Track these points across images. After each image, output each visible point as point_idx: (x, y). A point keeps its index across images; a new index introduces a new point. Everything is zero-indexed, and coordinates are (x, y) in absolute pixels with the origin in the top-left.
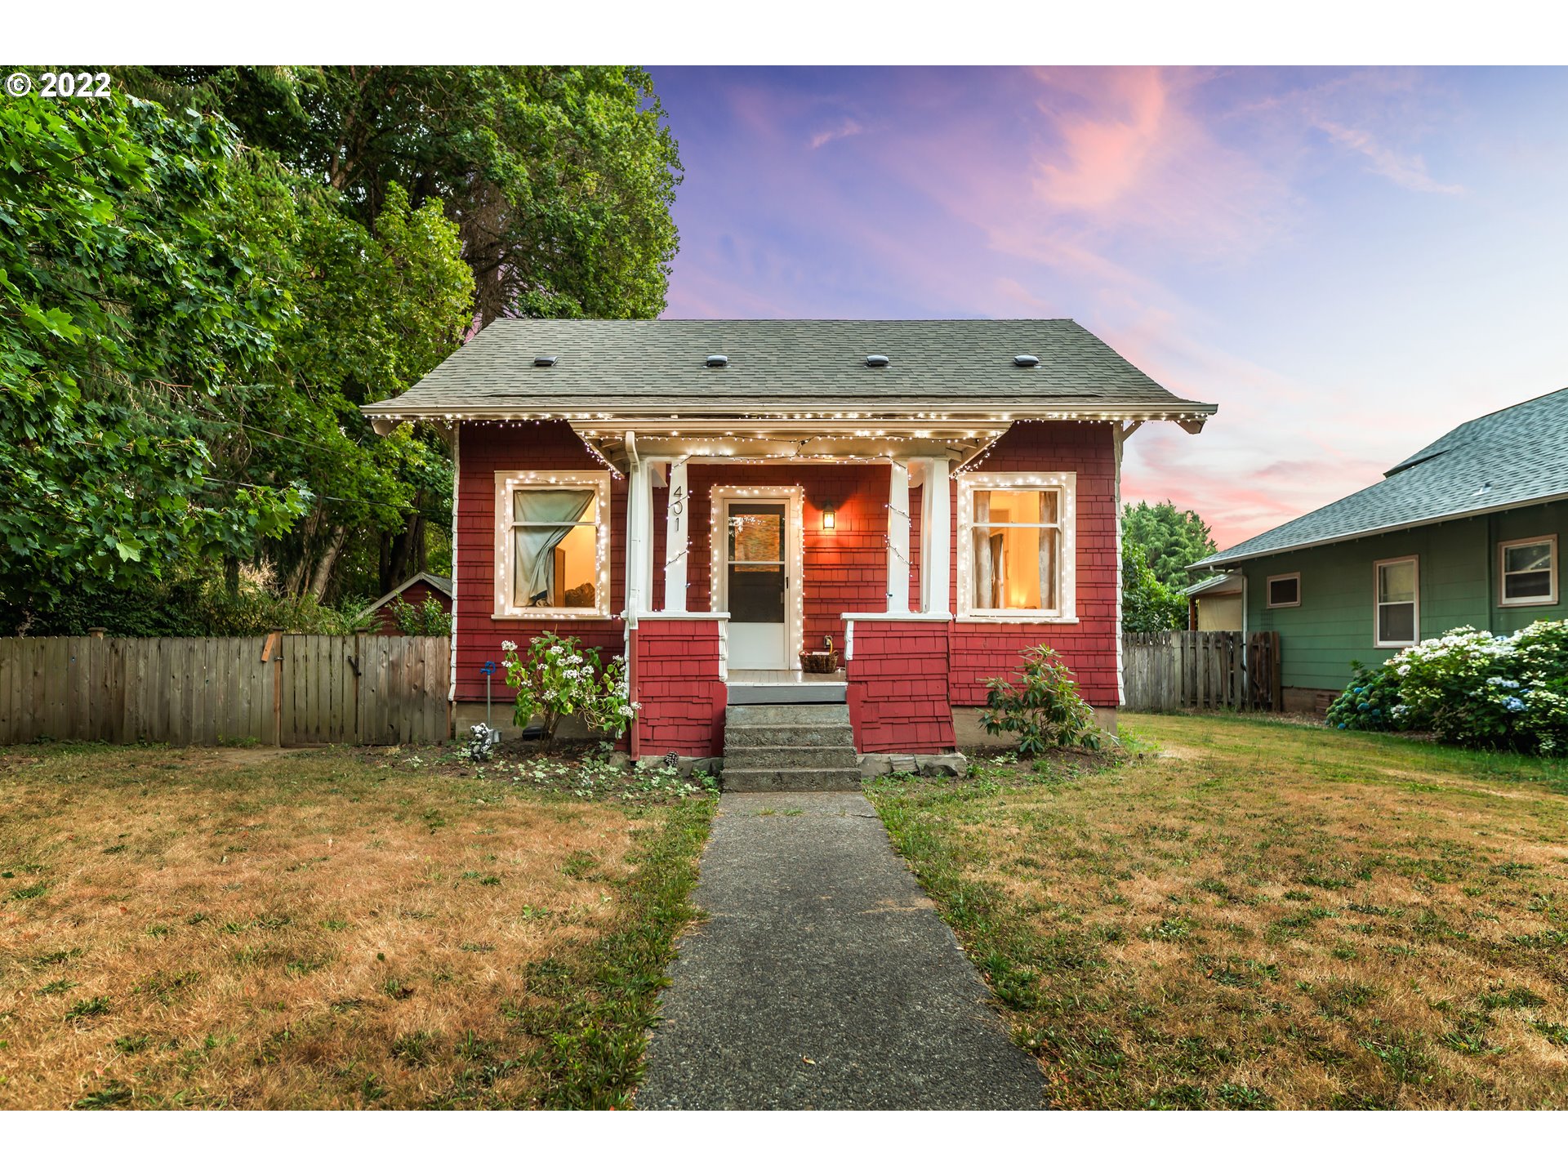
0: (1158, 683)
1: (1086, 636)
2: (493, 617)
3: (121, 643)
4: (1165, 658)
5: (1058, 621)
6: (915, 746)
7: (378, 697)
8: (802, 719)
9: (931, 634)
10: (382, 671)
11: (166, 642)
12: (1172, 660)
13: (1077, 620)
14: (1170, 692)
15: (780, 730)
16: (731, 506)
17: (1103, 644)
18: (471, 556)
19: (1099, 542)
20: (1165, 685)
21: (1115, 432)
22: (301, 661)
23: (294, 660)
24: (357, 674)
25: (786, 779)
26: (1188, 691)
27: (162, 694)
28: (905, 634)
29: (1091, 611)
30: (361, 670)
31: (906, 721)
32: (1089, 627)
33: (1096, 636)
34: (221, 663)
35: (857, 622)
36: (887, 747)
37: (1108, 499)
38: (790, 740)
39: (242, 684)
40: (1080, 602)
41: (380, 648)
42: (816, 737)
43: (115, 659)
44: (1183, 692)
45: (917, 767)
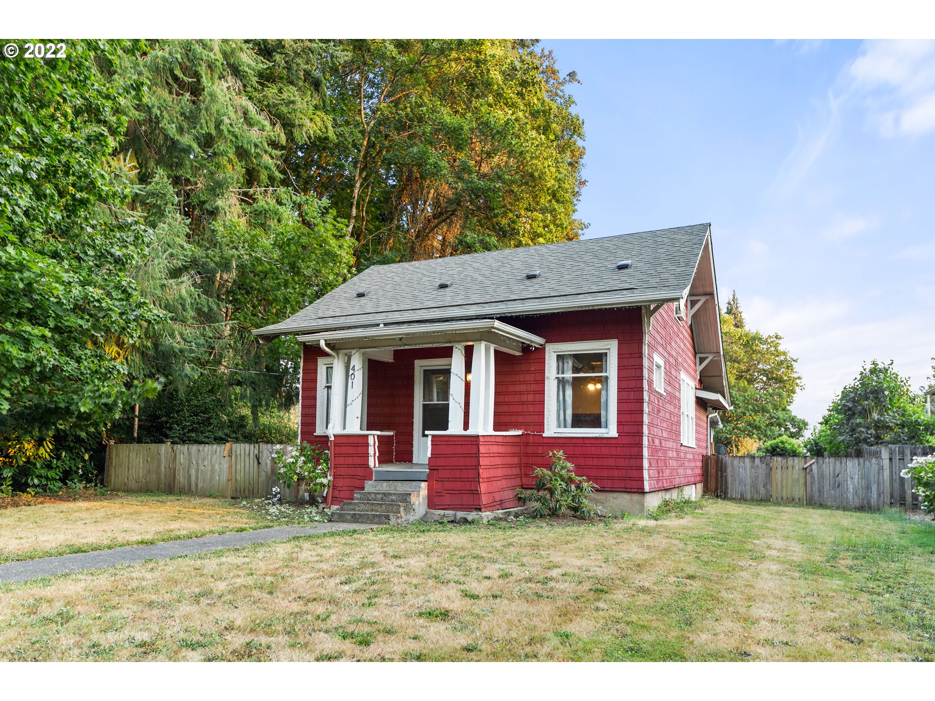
0: (868, 488)
1: (624, 446)
2: (315, 434)
3: (175, 446)
4: (875, 468)
5: (606, 436)
6: (461, 507)
7: (267, 475)
8: (398, 488)
9: (470, 443)
10: (269, 462)
11: (190, 446)
12: (881, 468)
13: (616, 435)
14: (879, 495)
15: (378, 493)
16: (425, 371)
17: (634, 451)
18: (308, 402)
19: (633, 384)
20: (874, 488)
21: (643, 311)
22: (239, 456)
23: (236, 456)
24: (259, 463)
25: (357, 516)
26: (896, 494)
27: (188, 471)
28: (457, 443)
29: (627, 429)
30: (260, 461)
31: (457, 492)
32: (625, 440)
33: (630, 446)
34: (209, 456)
35: (433, 436)
36: (447, 507)
37: (638, 355)
38: (382, 499)
39: (217, 467)
40: (620, 423)
41: (268, 450)
42: (394, 497)
43: (173, 454)
44: (892, 497)
45: (455, 518)
